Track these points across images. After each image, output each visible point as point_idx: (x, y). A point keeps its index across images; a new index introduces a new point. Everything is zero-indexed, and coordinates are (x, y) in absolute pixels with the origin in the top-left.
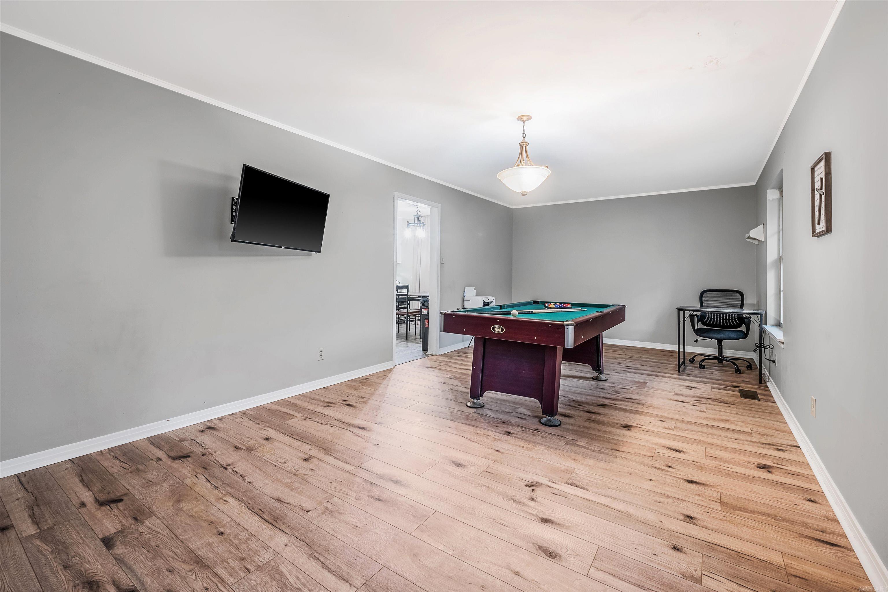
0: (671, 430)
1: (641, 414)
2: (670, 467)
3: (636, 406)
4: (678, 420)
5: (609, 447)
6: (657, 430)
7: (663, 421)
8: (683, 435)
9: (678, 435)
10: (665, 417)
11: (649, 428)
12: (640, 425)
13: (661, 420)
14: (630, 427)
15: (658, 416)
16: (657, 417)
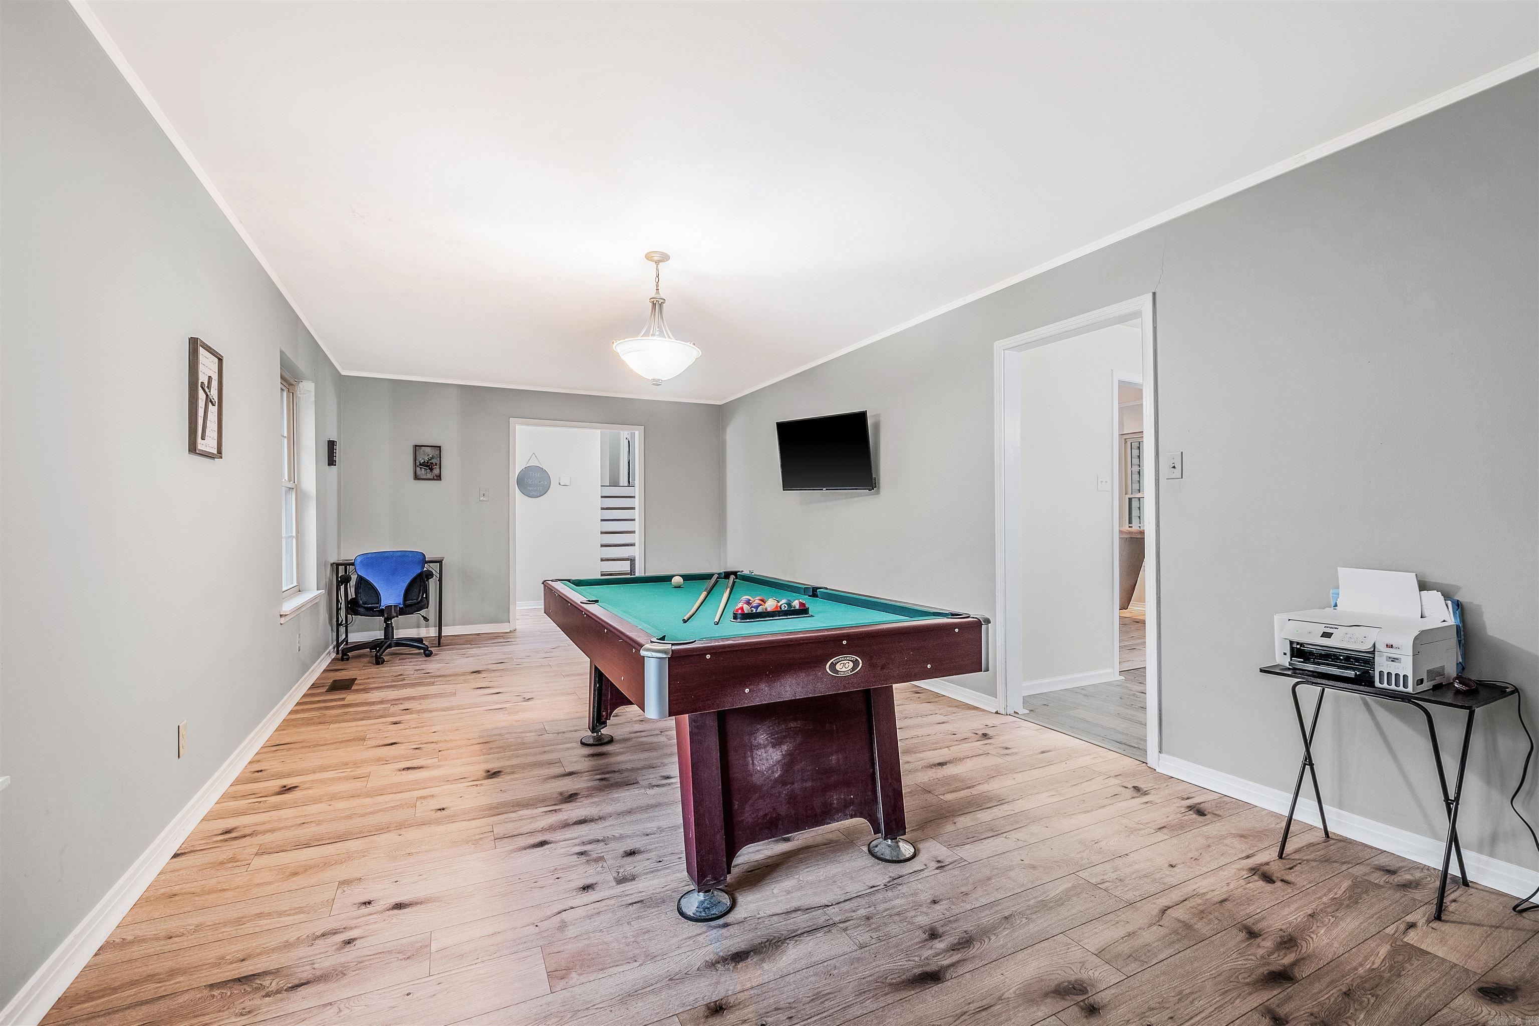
0: (421, 798)
1: (486, 810)
2: (417, 749)
3: (509, 828)
4: (410, 826)
5: (495, 742)
6: (445, 787)
7: (440, 810)
8: (399, 796)
9: (410, 791)
10: (438, 822)
11: (459, 785)
12: (477, 785)
13: (444, 812)
14: (489, 775)
15: (453, 819)
16: (454, 816)
